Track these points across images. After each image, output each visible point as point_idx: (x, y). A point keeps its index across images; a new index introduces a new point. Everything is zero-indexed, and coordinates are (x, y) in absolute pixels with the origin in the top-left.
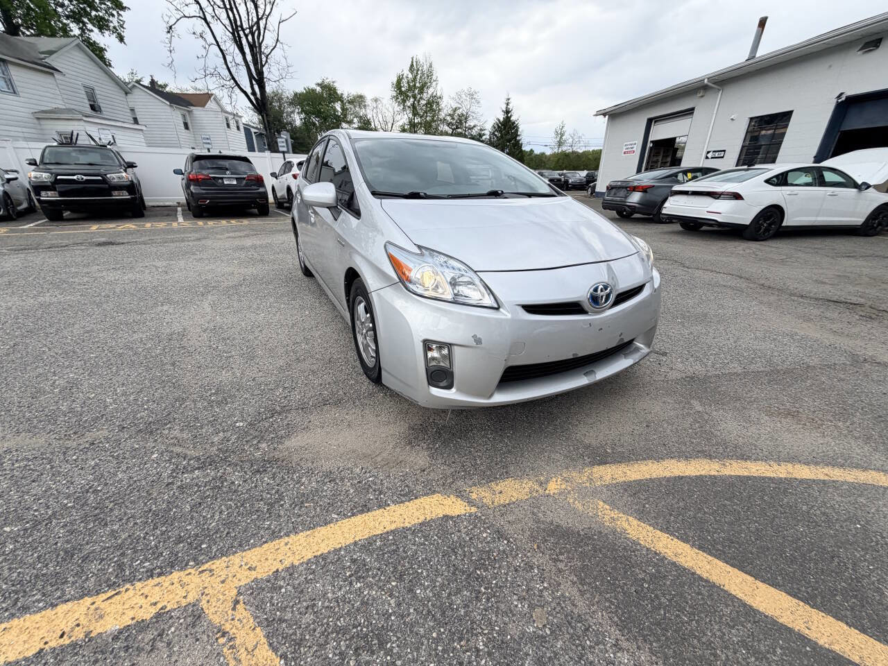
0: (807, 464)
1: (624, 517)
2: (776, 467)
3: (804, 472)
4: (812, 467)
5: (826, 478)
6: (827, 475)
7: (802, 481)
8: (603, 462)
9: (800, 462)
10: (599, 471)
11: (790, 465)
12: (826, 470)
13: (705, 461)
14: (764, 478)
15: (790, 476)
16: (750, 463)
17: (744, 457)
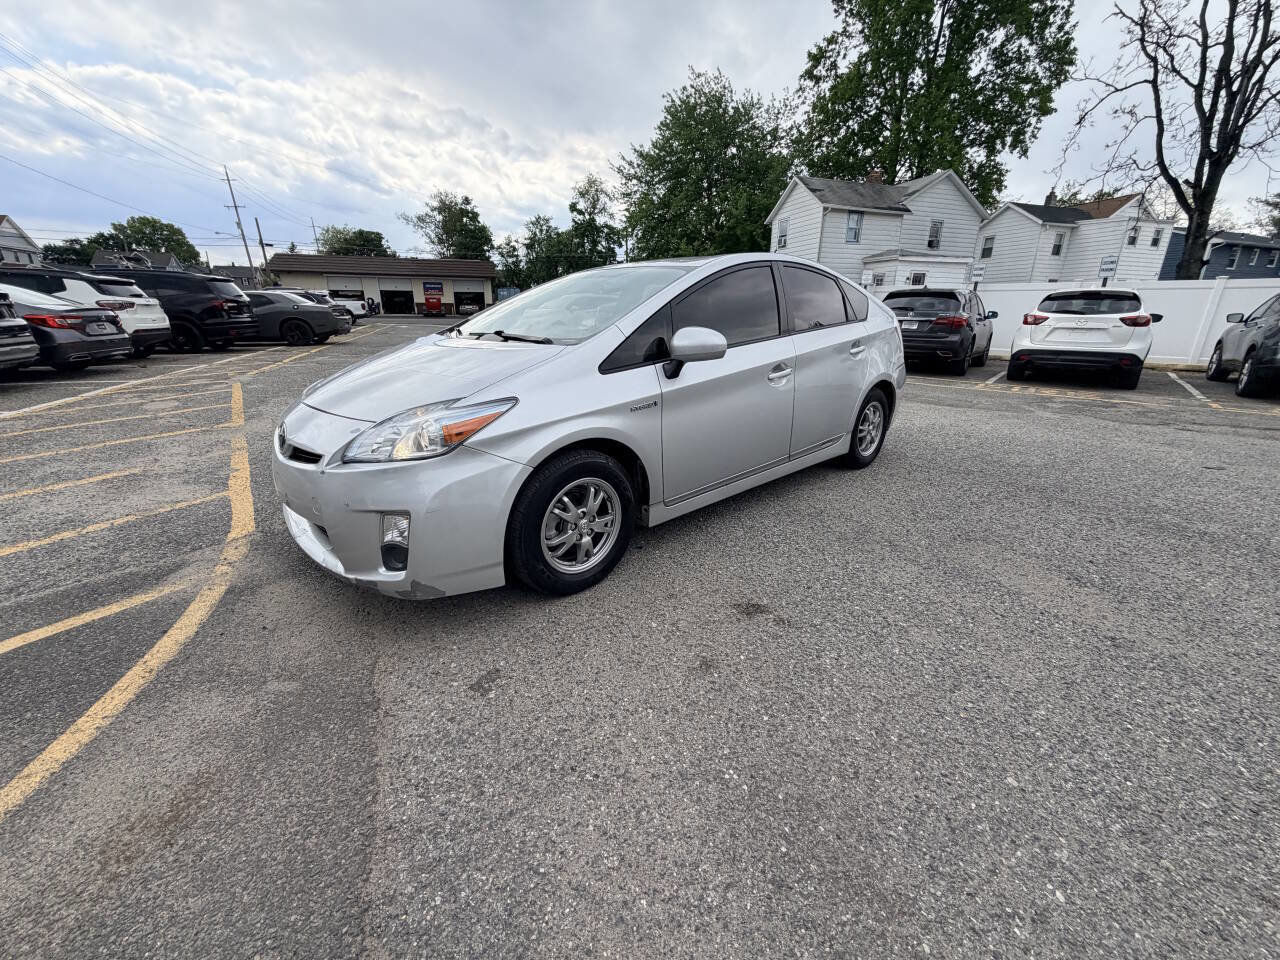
0: (67, 766)
1: (157, 596)
2: (99, 722)
3: (62, 749)
4: (56, 767)
5: (26, 771)
6: (28, 776)
7: (54, 736)
8: (228, 592)
9: (77, 758)
10: (220, 590)
11: (85, 739)
12: (34, 782)
13: (168, 658)
14: (97, 699)
15: (73, 728)
16: (129, 696)
17: (142, 697)
